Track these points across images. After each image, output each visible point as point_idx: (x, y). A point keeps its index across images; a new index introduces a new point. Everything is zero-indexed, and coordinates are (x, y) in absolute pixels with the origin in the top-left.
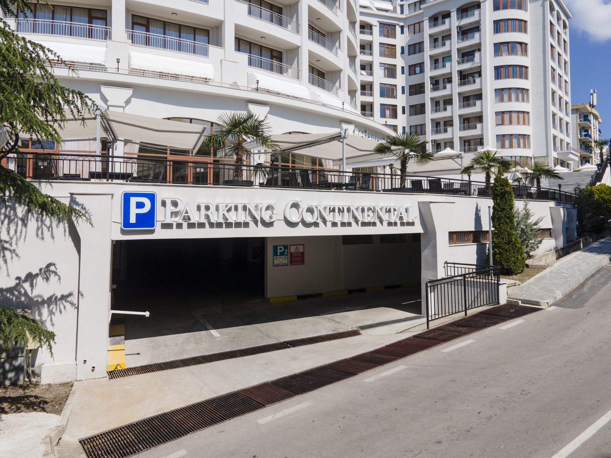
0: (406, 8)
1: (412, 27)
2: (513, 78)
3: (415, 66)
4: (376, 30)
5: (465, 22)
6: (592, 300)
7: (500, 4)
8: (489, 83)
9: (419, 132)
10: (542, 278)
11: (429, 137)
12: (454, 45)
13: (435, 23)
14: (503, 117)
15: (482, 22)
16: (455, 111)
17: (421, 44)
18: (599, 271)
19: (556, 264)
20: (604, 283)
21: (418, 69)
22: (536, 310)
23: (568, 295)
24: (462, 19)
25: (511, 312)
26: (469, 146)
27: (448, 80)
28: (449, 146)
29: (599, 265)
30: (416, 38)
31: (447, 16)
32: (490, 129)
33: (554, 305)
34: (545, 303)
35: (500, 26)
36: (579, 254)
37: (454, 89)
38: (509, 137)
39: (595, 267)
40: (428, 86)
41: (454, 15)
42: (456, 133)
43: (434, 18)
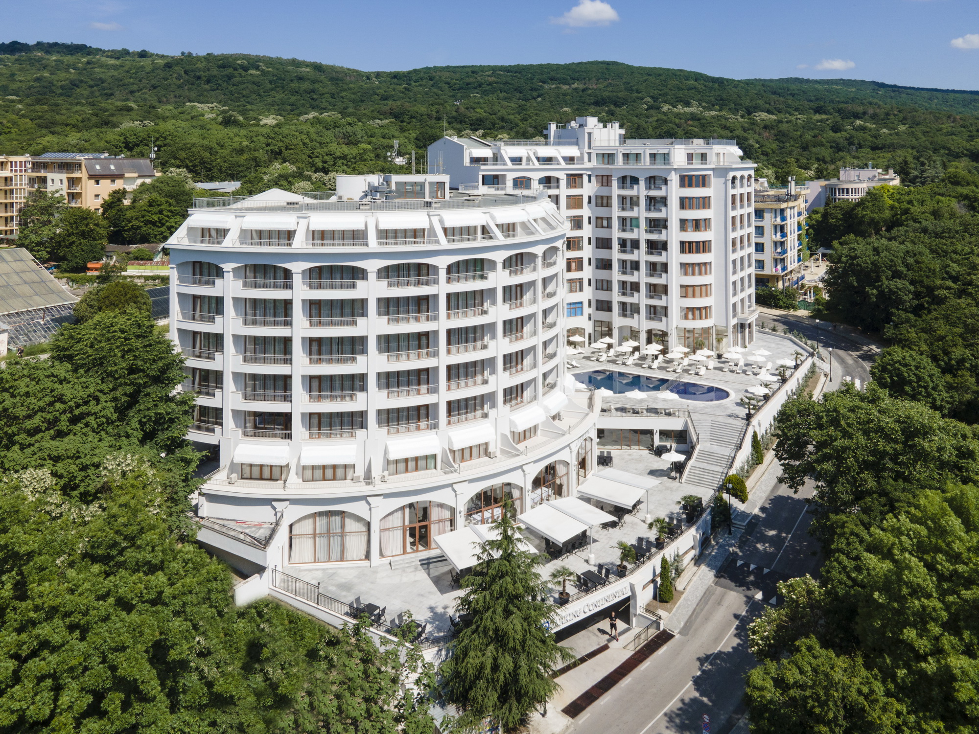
0: (594, 157)
1: (600, 178)
2: (697, 253)
3: (602, 219)
4: (563, 183)
5: (653, 193)
6: (694, 627)
7: (687, 181)
8: (674, 257)
9: (605, 287)
10: (679, 607)
11: (616, 297)
12: (642, 213)
13: (623, 183)
14: (687, 290)
15: (669, 198)
16: (642, 277)
17: (609, 198)
18: (705, 593)
19: (688, 588)
20: (702, 610)
21: (605, 223)
22: (673, 636)
23: (686, 624)
24: (650, 188)
25: (664, 637)
26: (655, 314)
27: (635, 244)
28: (635, 309)
29: (706, 587)
30: (604, 192)
31: (635, 180)
32: (675, 302)
33: (679, 633)
34: (676, 633)
35: (684, 203)
36: (704, 568)
37: (642, 255)
38: (692, 310)
39: (704, 591)
40: (616, 246)
41: (642, 183)
42: (642, 299)
43: (623, 180)
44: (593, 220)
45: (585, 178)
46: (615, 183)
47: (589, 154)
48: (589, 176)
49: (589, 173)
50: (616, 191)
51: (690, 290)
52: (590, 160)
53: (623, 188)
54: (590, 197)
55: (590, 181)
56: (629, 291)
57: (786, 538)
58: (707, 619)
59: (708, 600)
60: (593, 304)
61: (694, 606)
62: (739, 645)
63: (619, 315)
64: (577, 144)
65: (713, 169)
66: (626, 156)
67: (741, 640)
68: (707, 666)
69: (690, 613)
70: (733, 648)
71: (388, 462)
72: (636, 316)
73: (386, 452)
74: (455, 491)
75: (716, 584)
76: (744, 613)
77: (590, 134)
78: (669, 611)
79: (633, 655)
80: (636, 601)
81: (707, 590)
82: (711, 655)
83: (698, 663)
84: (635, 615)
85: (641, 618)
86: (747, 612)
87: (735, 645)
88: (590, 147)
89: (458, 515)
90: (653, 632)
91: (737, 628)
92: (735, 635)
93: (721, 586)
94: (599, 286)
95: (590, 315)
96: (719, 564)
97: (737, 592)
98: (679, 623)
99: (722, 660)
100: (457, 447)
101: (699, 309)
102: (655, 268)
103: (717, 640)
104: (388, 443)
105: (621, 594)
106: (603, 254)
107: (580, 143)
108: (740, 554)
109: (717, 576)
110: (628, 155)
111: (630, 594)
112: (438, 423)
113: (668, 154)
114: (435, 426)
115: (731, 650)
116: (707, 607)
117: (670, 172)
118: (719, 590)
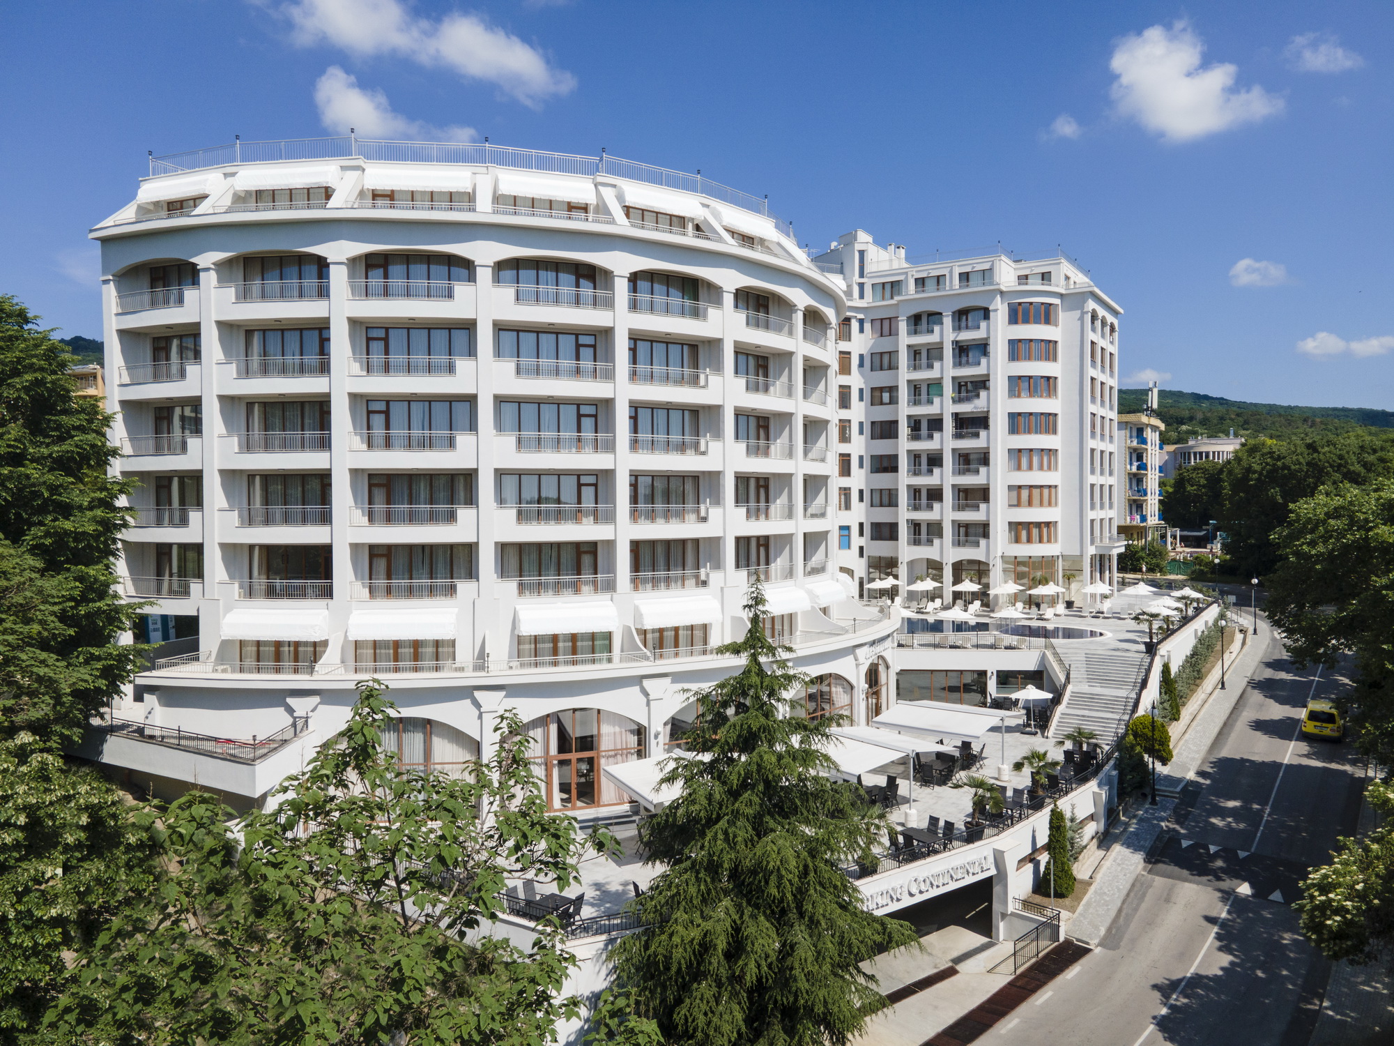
0: (868, 289)
1: (878, 323)
2: (1036, 433)
3: (881, 389)
5: (966, 336)
6: (1127, 937)
7: (1018, 314)
8: (999, 440)
9: (886, 500)
10: (1088, 904)
11: (904, 514)
12: (947, 370)
13: (916, 324)
14: (1021, 494)
15: (991, 342)
16: (947, 477)
17: (893, 354)
18: (1133, 885)
19: (1099, 877)
20: (1136, 909)
21: (886, 396)
22: (1088, 951)
23: (1109, 930)
24: (959, 328)
25: (1070, 953)
26: (967, 535)
27: (936, 424)
28: (935, 529)
29: (1134, 876)
30: (885, 345)
31: (934, 317)
32: (1000, 513)
33: (1099, 945)
34: (1093, 943)
35: (1017, 349)
36: (1118, 850)
37: (946, 442)
38: (1027, 526)
39: (1131, 881)
40: (904, 430)
41: (948, 321)
42: (946, 513)
43: (916, 320)
44: (867, 395)
45: (855, 325)
46: (903, 326)
47: (861, 286)
48: (861, 322)
49: (861, 316)
50: (905, 339)
51: (1025, 493)
52: (862, 296)
53: (916, 332)
54: (861, 356)
55: (862, 330)
56: (924, 501)
57: (1261, 812)
58: (1150, 923)
59: (1144, 895)
60: (867, 530)
61: (1119, 904)
62: (1232, 963)
63: (909, 543)
64: (841, 272)
65: (1061, 296)
66: (921, 282)
67: (1235, 956)
68: (1178, 999)
69: (1113, 913)
70: (1222, 969)
71: (520, 640)
72: (936, 542)
73: (515, 624)
74: (646, 694)
75: (1150, 872)
76: (1224, 915)
77: (862, 253)
78: (1072, 909)
79: (1011, 984)
80: (1006, 886)
81: (1136, 880)
82: (1180, 981)
83: (1157, 995)
84: (1004, 916)
85: (1015, 920)
86: (1229, 912)
87: (1225, 964)
88: (862, 275)
89: (653, 742)
90: (1046, 946)
91: (1219, 937)
92: (1220, 949)
93: (1163, 876)
94: (877, 500)
95: (861, 549)
96: (1148, 844)
97: (1198, 883)
98: (1097, 928)
99: (1206, 987)
100: (650, 623)
101: (1038, 525)
102: (966, 461)
103: (1185, 954)
104: (518, 607)
105: (977, 869)
106: (883, 447)
107: (846, 270)
108: (1183, 831)
109: (1148, 860)
110: (923, 279)
111: (993, 872)
112: (614, 581)
113: (991, 269)
114: (610, 586)
115: (1220, 973)
116: (1144, 906)
117: (994, 297)
118: (1159, 881)
